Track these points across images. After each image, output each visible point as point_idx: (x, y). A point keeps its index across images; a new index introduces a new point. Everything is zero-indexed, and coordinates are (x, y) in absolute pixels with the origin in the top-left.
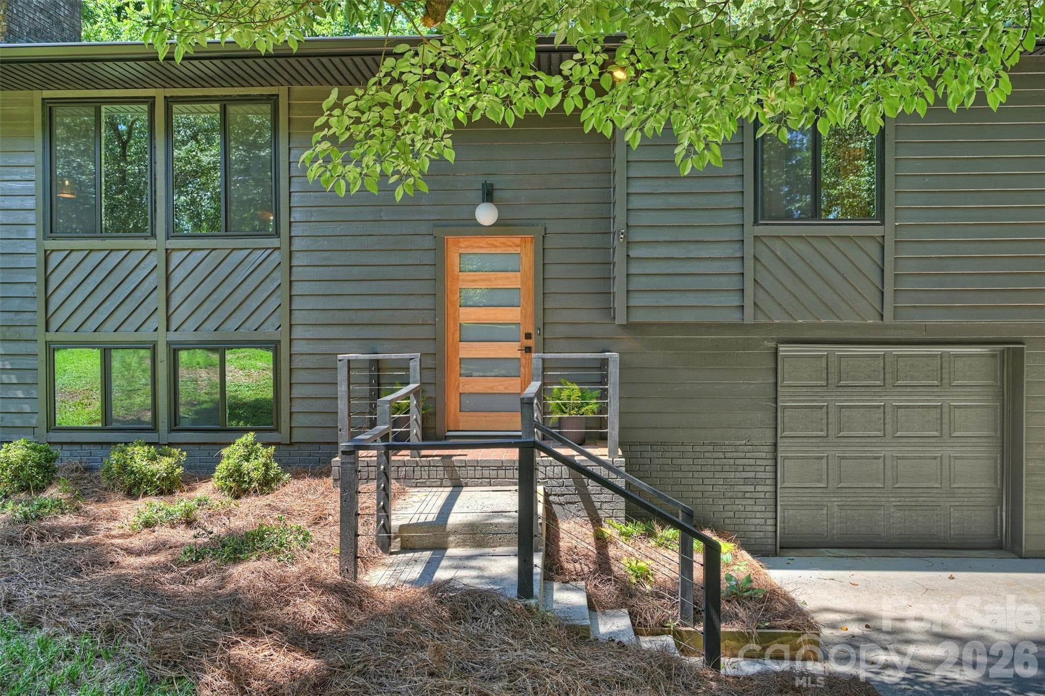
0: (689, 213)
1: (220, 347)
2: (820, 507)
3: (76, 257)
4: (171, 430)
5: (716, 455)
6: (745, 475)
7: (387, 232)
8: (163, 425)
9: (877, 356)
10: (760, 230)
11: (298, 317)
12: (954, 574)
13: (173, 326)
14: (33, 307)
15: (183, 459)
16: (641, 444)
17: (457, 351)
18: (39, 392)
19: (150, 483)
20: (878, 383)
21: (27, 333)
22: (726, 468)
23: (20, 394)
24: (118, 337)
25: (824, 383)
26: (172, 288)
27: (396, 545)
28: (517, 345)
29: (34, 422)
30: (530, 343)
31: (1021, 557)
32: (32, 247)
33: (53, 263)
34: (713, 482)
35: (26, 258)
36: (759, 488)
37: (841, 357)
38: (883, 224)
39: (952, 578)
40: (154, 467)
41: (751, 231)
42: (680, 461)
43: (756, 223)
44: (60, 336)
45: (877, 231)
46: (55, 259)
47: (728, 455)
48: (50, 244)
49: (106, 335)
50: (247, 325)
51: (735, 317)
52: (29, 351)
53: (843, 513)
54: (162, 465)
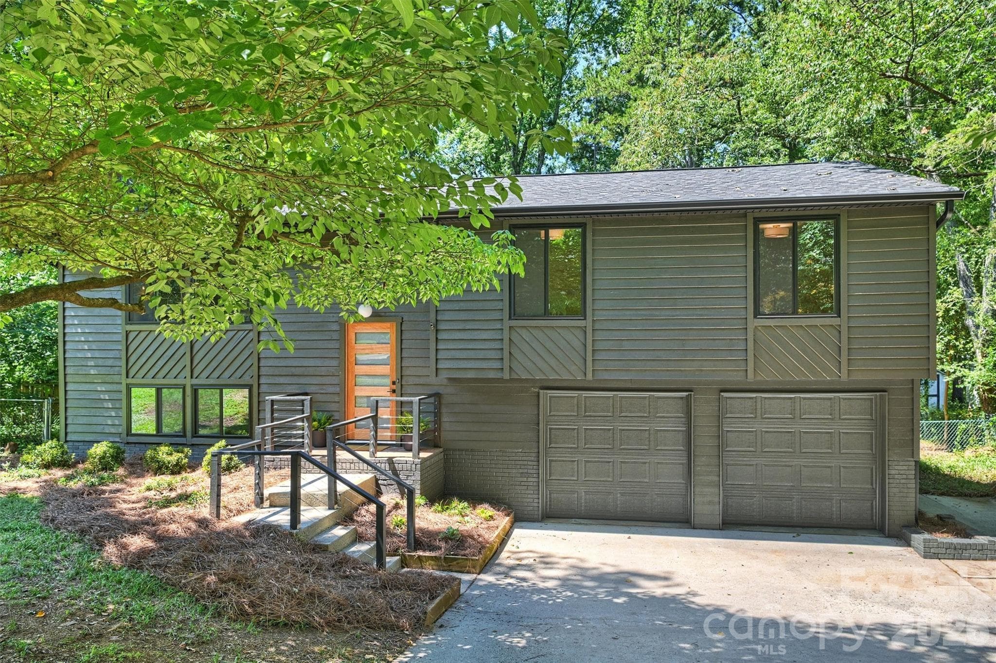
0: (473, 312)
1: (221, 387)
2: (573, 492)
3: (143, 335)
4: (193, 437)
5: (504, 458)
6: (521, 471)
7: (313, 320)
8: (189, 433)
9: (609, 397)
10: (514, 323)
11: (263, 371)
12: (631, 536)
13: (195, 375)
14: (119, 364)
15: (190, 454)
16: (459, 450)
17: (353, 391)
18: (123, 413)
19: (167, 468)
20: (610, 414)
21: (116, 378)
22: (510, 466)
23: (113, 414)
24: (165, 381)
25: (575, 414)
26: (194, 352)
27: (267, 504)
28: (388, 388)
29: (120, 430)
30: (394, 387)
31: (694, 528)
32: (119, 329)
33: (130, 339)
34: (502, 474)
35: (117, 335)
36: (530, 479)
37: (586, 397)
38: (585, 319)
39: (629, 538)
40: (170, 458)
41: (507, 323)
42: (482, 461)
43: (510, 318)
44: (134, 381)
45: (581, 323)
46: (132, 336)
47: (511, 458)
48: (129, 328)
49: (159, 381)
50: (235, 375)
51: (498, 375)
52: (118, 389)
53: (588, 497)
54: (174, 458)
